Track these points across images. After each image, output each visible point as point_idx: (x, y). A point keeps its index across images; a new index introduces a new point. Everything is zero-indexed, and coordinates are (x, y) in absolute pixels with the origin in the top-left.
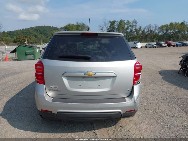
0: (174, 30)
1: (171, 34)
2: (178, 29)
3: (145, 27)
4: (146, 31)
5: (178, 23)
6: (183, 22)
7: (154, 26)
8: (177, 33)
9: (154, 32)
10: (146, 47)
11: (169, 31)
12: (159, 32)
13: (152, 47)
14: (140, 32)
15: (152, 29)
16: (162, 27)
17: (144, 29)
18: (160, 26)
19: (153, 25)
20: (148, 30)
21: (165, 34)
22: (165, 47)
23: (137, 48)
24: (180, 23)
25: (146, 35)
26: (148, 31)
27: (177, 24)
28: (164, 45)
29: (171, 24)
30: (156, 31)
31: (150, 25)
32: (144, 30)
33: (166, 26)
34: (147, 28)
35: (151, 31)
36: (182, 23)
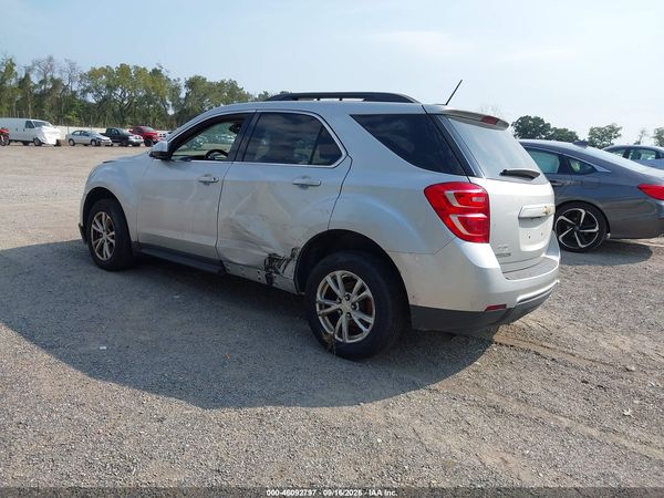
0: (134, 90)
1: (126, 102)
2: (146, 88)
3: (30, 64)
4: (35, 79)
5: (144, 69)
6: (158, 68)
7: (66, 65)
8: (141, 101)
9: (66, 88)
10: (72, 142)
11: (119, 92)
12: (84, 92)
13: (97, 143)
14: (13, 82)
15: (57, 76)
16: (94, 74)
17: (29, 71)
18: (86, 70)
19: (61, 61)
20: (42, 78)
21: (105, 99)
22: (137, 145)
23: (40, 144)
24: (150, 70)
25: (36, 95)
26: (41, 82)
27: (140, 72)
28: (133, 139)
29: (124, 69)
30: (75, 87)
31: (51, 59)
32: (27, 76)
33: (106, 71)
34: (37, 67)
35: (56, 83)
36: (156, 72)
